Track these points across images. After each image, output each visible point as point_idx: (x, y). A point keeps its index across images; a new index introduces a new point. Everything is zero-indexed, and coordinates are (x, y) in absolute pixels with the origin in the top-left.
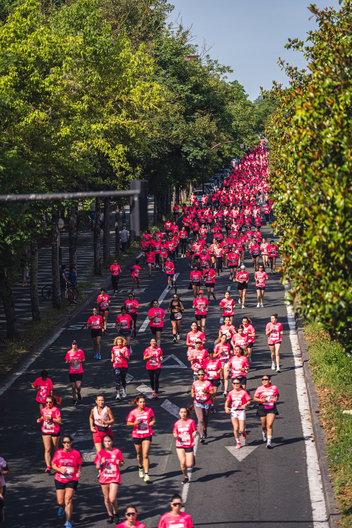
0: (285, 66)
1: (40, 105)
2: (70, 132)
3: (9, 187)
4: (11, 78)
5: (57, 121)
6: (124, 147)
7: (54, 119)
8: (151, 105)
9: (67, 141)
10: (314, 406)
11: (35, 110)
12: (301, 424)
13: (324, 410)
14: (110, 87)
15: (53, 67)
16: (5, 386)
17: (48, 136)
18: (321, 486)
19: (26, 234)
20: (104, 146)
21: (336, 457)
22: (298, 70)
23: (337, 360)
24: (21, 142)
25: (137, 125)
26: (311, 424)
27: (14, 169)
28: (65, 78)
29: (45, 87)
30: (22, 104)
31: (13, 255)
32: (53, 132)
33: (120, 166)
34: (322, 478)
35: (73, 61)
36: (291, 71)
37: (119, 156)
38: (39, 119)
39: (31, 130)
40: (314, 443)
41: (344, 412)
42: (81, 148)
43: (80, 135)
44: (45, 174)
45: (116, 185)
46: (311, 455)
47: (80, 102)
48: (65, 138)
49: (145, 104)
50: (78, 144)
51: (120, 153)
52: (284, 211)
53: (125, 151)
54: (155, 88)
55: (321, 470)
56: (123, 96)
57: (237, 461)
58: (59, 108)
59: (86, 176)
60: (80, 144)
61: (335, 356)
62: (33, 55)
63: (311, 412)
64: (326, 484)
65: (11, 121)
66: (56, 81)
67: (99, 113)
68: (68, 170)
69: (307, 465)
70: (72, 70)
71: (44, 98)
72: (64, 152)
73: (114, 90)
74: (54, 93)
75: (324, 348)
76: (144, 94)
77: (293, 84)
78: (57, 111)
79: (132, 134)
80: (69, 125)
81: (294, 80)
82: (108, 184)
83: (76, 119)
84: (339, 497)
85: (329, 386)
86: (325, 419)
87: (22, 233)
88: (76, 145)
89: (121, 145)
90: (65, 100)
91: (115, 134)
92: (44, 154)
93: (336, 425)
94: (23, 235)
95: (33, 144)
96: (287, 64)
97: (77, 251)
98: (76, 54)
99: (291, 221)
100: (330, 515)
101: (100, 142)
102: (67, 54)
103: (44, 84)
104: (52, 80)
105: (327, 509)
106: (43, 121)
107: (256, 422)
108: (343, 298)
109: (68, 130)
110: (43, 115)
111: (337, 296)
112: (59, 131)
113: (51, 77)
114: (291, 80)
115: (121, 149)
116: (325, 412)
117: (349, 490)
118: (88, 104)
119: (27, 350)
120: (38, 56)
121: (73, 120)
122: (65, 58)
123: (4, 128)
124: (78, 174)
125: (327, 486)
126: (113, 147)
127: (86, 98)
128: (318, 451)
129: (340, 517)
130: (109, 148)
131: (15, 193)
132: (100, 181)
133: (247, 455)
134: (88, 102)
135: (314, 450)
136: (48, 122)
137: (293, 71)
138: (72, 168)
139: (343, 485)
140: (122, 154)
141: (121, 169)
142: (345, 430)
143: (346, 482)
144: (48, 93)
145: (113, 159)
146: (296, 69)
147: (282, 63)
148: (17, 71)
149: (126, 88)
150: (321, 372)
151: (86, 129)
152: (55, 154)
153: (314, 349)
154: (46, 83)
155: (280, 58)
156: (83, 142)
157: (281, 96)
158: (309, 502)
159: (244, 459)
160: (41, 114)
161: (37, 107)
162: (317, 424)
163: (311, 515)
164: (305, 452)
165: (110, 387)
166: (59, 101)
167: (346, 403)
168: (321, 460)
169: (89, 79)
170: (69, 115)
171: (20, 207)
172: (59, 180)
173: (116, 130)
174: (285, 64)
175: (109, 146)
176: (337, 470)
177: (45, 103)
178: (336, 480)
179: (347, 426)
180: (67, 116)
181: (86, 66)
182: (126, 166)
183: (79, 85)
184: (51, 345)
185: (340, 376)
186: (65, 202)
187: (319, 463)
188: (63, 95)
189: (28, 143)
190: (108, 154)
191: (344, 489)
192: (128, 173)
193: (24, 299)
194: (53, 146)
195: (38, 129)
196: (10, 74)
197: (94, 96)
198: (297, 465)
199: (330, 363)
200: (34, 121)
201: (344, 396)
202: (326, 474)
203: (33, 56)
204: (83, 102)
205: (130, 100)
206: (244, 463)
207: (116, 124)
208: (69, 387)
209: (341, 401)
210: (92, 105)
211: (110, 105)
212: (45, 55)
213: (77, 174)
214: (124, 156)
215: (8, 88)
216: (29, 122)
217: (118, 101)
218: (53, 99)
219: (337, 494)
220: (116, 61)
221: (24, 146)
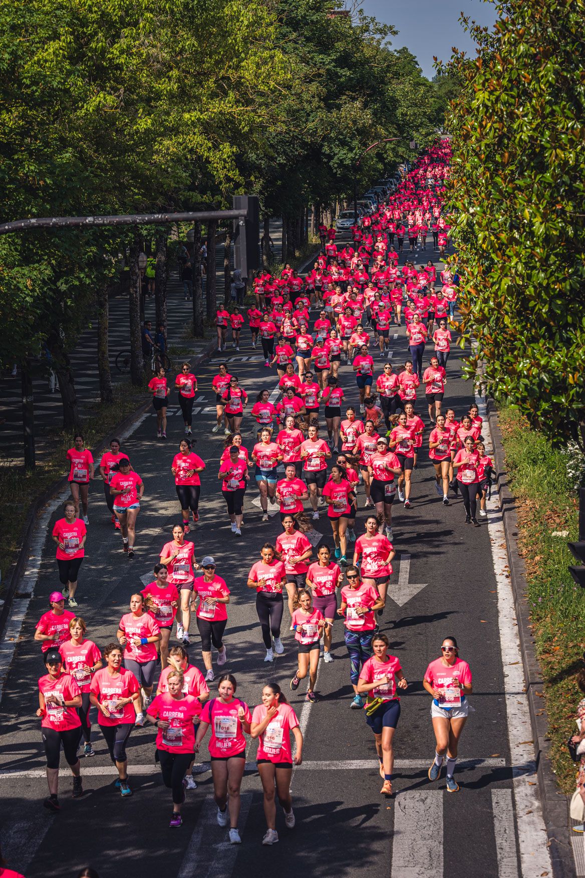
0: (470, 25)
1: (108, 84)
2: (153, 124)
3: (61, 205)
4: (64, 44)
5: (132, 108)
6: (231, 146)
7: (128, 105)
8: (272, 83)
9: (149, 138)
10: (510, 526)
11: (99, 92)
12: (490, 552)
13: (525, 532)
14: (211, 58)
15: (126, 28)
16: (59, 498)
17: (120, 131)
18: (518, 642)
19: (88, 276)
20: (201, 146)
21: (540, 600)
22: (489, 32)
23: (545, 459)
24: (80, 140)
25: (252, 114)
26: (505, 552)
27: (67, 180)
28: (143, 43)
29: (114, 58)
30: (79, 83)
31: (69, 307)
32: (126, 125)
33: (226, 175)
34: (519, 630)
35: (155, 19)
36: (479, 33)
37: (224, 160)
38: (104, 106)
39: (93, 123)
40: (509, 580)
41: (554, 534)
42: (168, 149)
43: (166, 128)
44: (115, 188)
45: (220, 202)
46: (505, 597)
47: (167, 80)
48: (144, 133)
49: (263, 82)
50: (164, 142)
51: (225, 156)
52: (465, 240)
53: (233, 152)
54: (276, 59)
55: (518, 619)
56: (230, 71)
57: (397, 605)
58: (135, 90)
59: (177, 190)
60: (166, 142)
61: (542, 453)
62: (96, 9)
63: (506, 534)
64: (524, 639)
65: (64, 109)
66: (131, 49)
67: (195, 97)
68: (150, 182)
69: (498, 612)
70: (154, 31)
71: (114, 74)
72: (144, 154)
73: (217, 63)
74: (127, 67)
75: (526, 441)
76: (260, 69)
77: (482, 52)
78: (132, 93)
79: (243, 128)
80: (149, 114)
81: (483, 46)
82: (207, 201)
83: (161, 105)
84: (543, 657)
85: (533, 496)
86: (526, 545)
87: (82, 275)
88: (161, 144)
89: (228, 144)
90: (143, 78)
91: (220, 128)
92: (115, 157)
93: (541, 553)
94: (84, 277)
95: (97, 144)
96: (473, 22)
97: (166, 301)
98: (160, 9)
99: (476, 254)
100: (529, 684)
101: (196, 139)
102: (145, 9)
103: (112, 53)
104: (125, 47)
105: (525, 675)
106: (112, 108)
107: (424, 550)
108: (545, 368)
109: (149, 121)
110: (110, 99)
111: (538, 365)
112: (136, 123)
113: (123, 43)
114: (479, 47)
115: (227, 149)
116: (526, 534)
117: (558, 647)
118: (179, 82)
119: (92, 446)
120: (103, 12)
121: (156, 107)
122: (142, 15)
123: (54, 120)
124: (165, 186)
125: (526, 642)
126: (216, 147)
127: (175, 73)
128: (514, 591)
129: (544, 686)
130: (209, 149)
131: (73, 216)
132: (197, 197)
133: (410, 597)
134: (179, 80)
135: (509, 589)
136: (118, 110)
137: (481, 32)
138: (156, 177)
139: (549, 639)
140: (228, 157)
141: (228, 179)
142: (554, 560)
143: (554, 636)
144: (119, 67)
145: (215, 165)
146: (486, 30)
147: (465, 21)
148: (72, 33)
149: (235, 60)
150: (521, 475)
151: (175, 120)
152: (131, 158)
153: (512, 443)
154: (115, 51)
155: (462, 14)
156: (171, 140)
157: (464, 70)
158: (500, 665)
159: (406, 604)
160: (108, 98)
161: (103, 88)
162: (513, 552)
163: (503, 683)
164: (497, 593)
165: (212, 500)
166: (135, 79)
167: (558, 521)
168: (519, 604)
169: (180, 46)
170: (150, 100)
171: (77, 236)
172: (137, 197)
173: (221, 122)
174: (470, 21)
175: (210, 145)
176: (541, 618)
177: (114, 81)
178: (541, 631)
179: (558, 554)
180: (148, 100)
181: (175, 26)
182: (235, 174)
183: (165, 55)
184: (129, 439)
185: (549, 482)
186: (146, 229)
187: (515, 609)
188: (142, 70)
189: (90, 142)
190: (208, 157)
191: (551, 645)
192: (237, 186)
193: (90, 372)
194: (128, 145)
195: (105, 120)
196: (63, 38)
197: (188, 72)
198: (483, 611)
199: (535, 462)
200: (98, 109)
201: (554, 511)
202: (526, 625)
203: (96, 12)
204: (170, 78)
205: (240, 78)
206: (406, 609)
207: (221, 112)
208: (152, 500)
209: (550, 517)
210: (185, 85)
211: (211, 83)
212: (114, 10)
213: (162, 186)
214: (233, 160)
215: (59, 59)
216: (91, 111)
217: (223, 78)
218: (126, 75)
219: (541, 654)
220: (220, 18)
221: (85, 146)
